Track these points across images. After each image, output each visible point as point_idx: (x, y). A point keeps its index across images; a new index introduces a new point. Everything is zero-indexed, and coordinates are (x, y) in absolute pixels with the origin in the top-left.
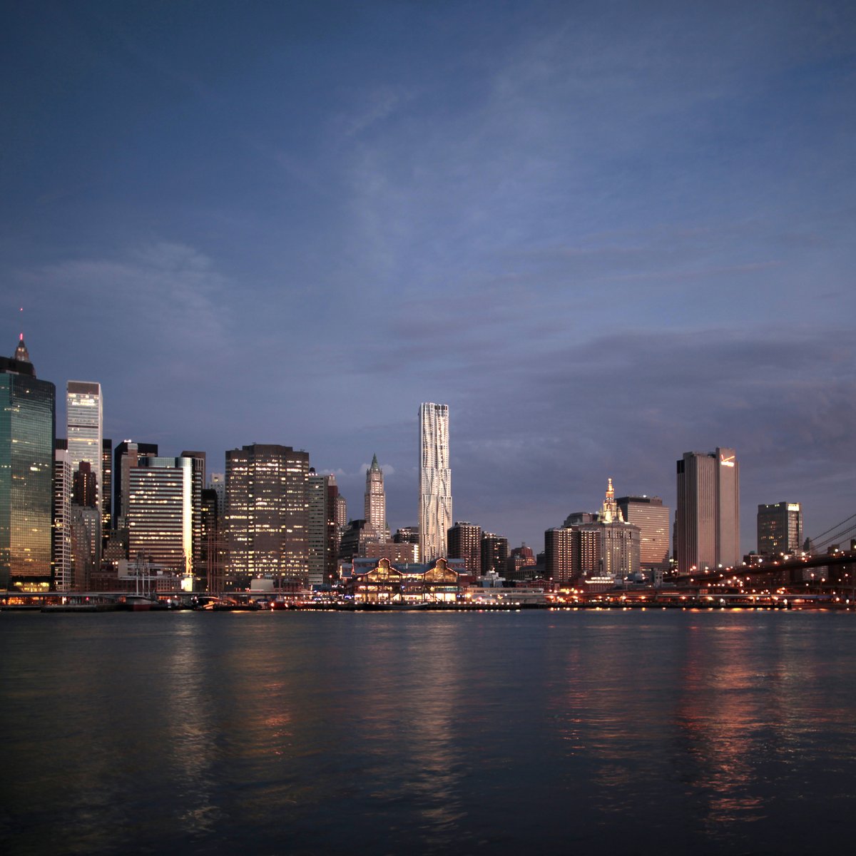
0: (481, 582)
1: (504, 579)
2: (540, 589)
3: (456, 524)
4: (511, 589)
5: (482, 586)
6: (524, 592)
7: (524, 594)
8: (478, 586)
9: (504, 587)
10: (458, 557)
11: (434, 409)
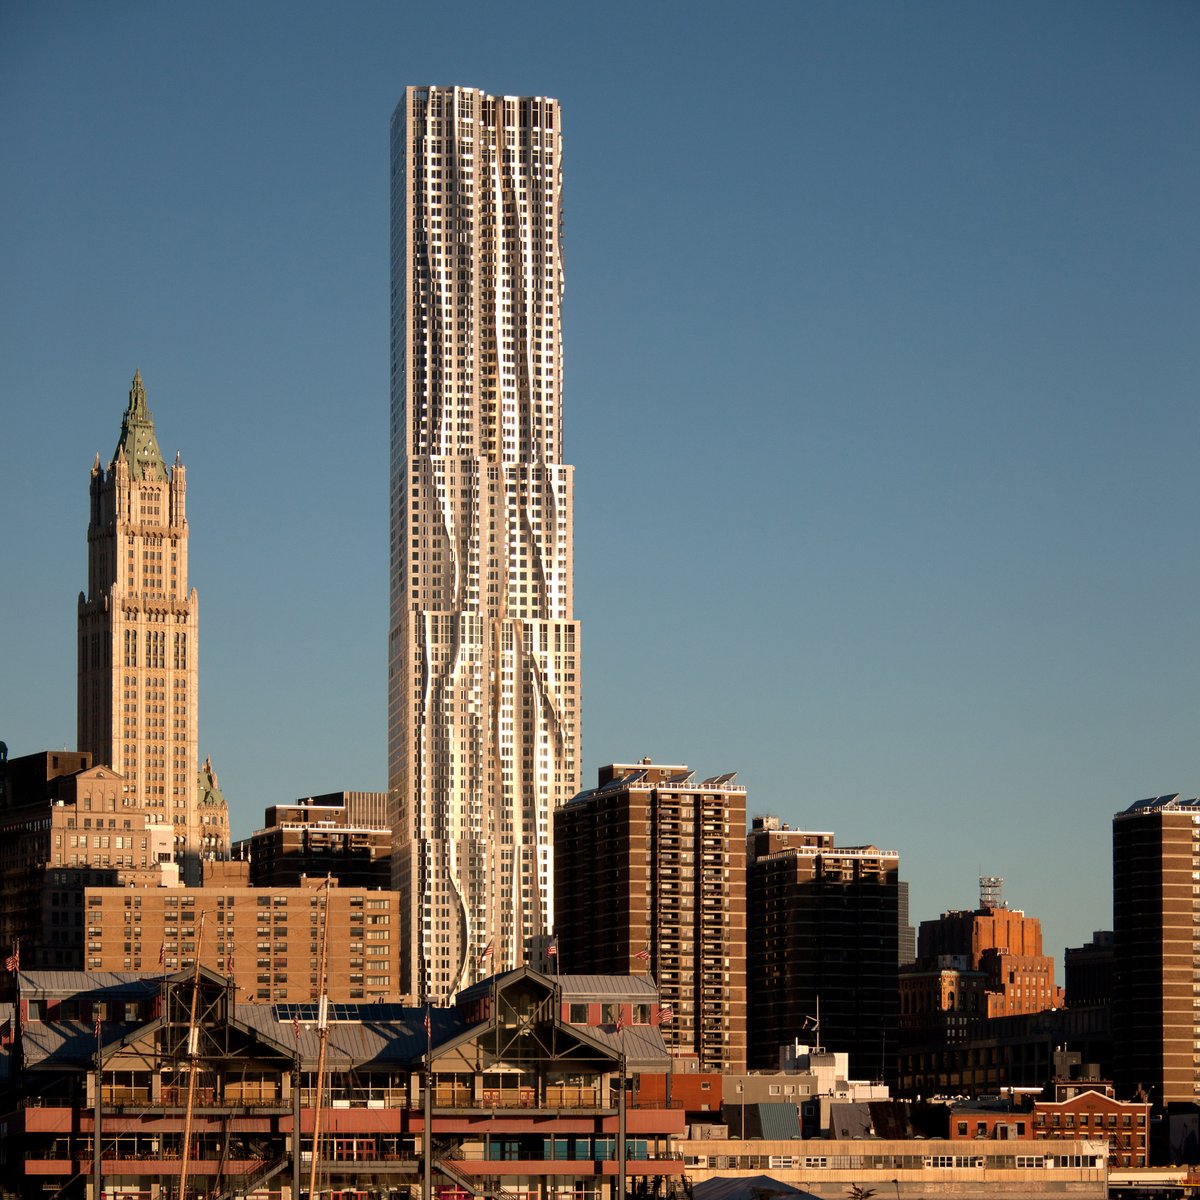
0: (753, 1109)
1: (881, 1093)
2: (1089, 1148)
3: (606, 774)
4: (922, 1146)
5: (754, 1131)
6: (999, 1161)
7: (996, 1174)
8: (734, 1132)
9: (884, 1134)
10: (616, 964)
11: (474, 120)
